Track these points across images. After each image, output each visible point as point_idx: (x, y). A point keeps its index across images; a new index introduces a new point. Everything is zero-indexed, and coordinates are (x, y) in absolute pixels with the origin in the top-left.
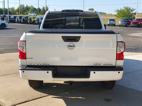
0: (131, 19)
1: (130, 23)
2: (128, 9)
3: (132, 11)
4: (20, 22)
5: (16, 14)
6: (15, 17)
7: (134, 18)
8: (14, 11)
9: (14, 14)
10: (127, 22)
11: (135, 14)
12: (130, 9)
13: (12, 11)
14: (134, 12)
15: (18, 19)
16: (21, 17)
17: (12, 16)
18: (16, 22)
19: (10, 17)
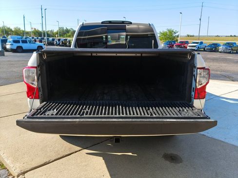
0: (174, 42)
1: (173, 46)
2: (171, 32)
3: (175, 33)
4: (59, 45)
5: (55, 37)
6: (53, 40)
7: (177, 40)
8: (53, 34)
9: (53, 37)
10: (169, 44)
11: (178, 36)
12: (172, 31)
13: (51, 34)
14: (177, 34)
15: (56, 42)
16: (59, 40)
17: (51, 39)
18: (54, 45)
19: (48, 39)
